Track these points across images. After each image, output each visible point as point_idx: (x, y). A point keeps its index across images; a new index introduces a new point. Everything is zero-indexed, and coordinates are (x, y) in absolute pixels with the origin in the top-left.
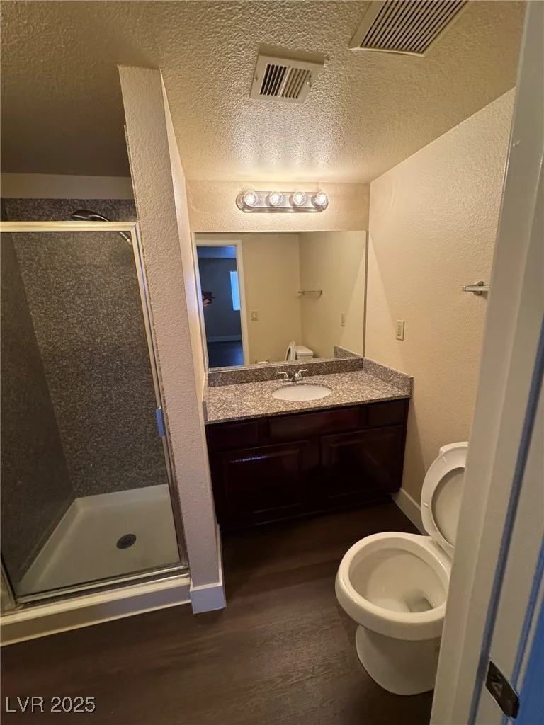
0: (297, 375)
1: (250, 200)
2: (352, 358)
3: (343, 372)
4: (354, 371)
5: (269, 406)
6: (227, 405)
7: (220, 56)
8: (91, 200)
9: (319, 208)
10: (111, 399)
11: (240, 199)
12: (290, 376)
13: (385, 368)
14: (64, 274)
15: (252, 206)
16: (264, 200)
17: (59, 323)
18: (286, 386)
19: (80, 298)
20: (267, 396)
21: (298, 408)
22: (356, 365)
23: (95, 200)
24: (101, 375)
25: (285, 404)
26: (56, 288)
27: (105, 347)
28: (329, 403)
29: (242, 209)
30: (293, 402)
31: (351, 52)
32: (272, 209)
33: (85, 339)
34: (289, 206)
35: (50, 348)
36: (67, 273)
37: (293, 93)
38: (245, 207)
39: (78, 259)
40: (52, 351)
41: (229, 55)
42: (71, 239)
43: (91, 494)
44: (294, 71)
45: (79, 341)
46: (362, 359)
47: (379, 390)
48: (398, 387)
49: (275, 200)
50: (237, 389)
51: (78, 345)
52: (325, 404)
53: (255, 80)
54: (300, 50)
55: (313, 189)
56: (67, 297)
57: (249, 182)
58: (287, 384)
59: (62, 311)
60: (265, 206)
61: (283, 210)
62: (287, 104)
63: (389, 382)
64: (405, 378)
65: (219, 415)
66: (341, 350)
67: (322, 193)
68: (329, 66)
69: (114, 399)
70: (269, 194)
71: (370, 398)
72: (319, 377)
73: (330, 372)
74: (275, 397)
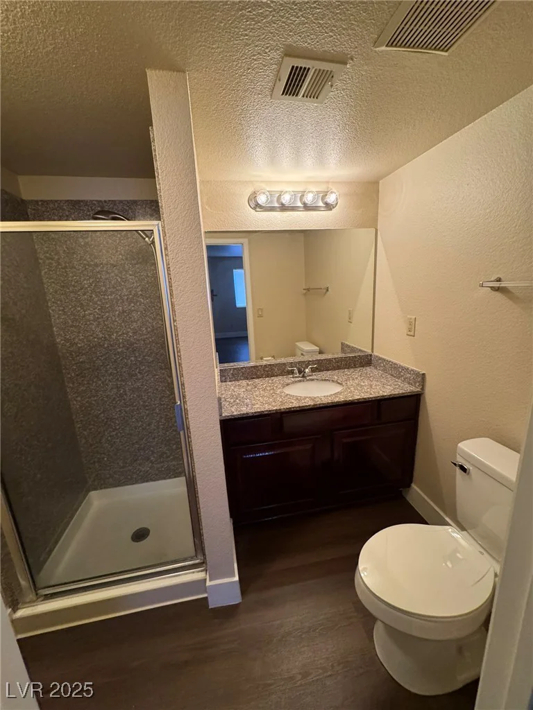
0: (307, 370)
1: (262, 199)
2: (360, 354)
3: (352, 368)
4: (363, 366)
5: (281, 402)
6: (240, 400)
7: (246, 58)
8: (110, 201)
9: (329, 207)
10: (126, 394)
11: (253, 198)
12: (300, 372)
13: (395, 364)
14: (82, 272)
15: (264, 205)
16: (275, 199)
17: (77, 320)
18: (296, 382)
19: (97, 296)
20: (278, 392)
21: (311, 403)
22: (366, 361)
23: (112, 201)
24: (116, 370)
25: (297, 399)
26: (74, 286)
27: (120, 344)
28: (341, 398)
29: (254, 209)
30: (305, 398)
31: (376, 52)
32: (283, 208)
33: (101, 335)
34: (299, 204)
35: (68, 344)
36: (85, 273)
37: (313, 94)
38: (257, 206)
39: (96, 258)
40: (69, 347)
41: (255, 58)
42: (89, 239)
43: (105, 488)
44: (317, 72)
45: (95, 338)
46: (371, 355)
47: (390, 386)
48: (409, 383)
49: (286, 199)
50: (248, 385)
51: (95, 341)
52: (337, 400)
53: (278, 81)
54: (325, 51)
55: (322, 188)
56: (84, 294)
57: (262, 182)
58: (297, 379)
59: (79, 309)
60: (276, 205)
61: (293, 209)
62: (307, 104)
63: (399, 378)
64: (417, 374)
65: (233, 410)
66: (348, 346)
67: (332, 192)
68: (351, 66)
69: (129, 394)
70: (281, 194)
71: (381, 393)
72: (329, 372)
73: (339, 368)
74: (287, 393)
